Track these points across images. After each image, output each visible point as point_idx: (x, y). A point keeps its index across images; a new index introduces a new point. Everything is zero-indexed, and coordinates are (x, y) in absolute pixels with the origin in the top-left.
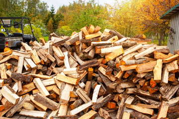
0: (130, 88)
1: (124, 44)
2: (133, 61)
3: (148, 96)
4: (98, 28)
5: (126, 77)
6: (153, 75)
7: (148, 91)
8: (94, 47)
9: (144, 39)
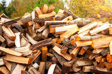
0: (87, 66)
1: (79, 22)
2: (89, 37)
3: (106, 72)
4: (52, 7)
5: (82, 53)
6: (109, 51)
7: (105, 67)
8: (48, 26)
9: (98, 18)
